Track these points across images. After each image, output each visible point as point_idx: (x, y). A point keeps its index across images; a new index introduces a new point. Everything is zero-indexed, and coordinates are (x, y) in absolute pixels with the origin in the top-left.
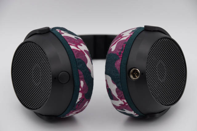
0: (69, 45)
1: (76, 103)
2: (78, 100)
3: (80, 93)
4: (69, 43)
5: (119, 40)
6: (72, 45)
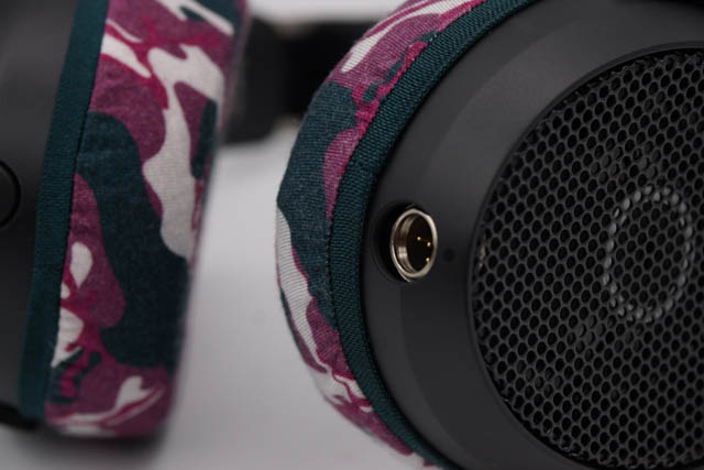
0: (102, 29)
1: (54, 363)
2: (61, 354)
3: (64, 312)
4: (110, 22)
5: (417, 9)
6: (116, 35)
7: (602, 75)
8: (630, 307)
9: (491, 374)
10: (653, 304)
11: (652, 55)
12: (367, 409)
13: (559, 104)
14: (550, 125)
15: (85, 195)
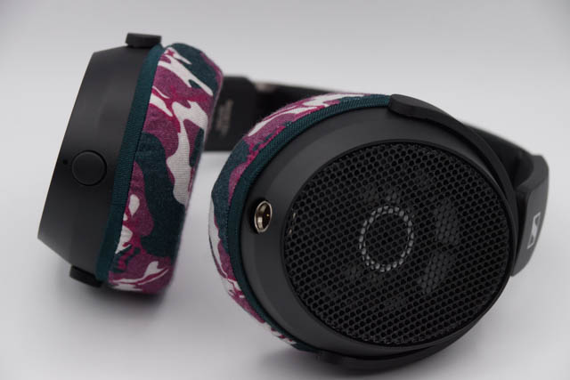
0: (151, 91)
1: (117, 252)
2: (120, 248)
3: (124, 227)
4: (154, 87)
5: (288, 110)
6: (157, 94)
7: (362, 149)
8: (373, 263)
9: (292, 281)
10: (386, 263)
11: (390, 143)
12: (242, 297)
13: (336, 160)
14: (332, 170)
15: (138, 172)
